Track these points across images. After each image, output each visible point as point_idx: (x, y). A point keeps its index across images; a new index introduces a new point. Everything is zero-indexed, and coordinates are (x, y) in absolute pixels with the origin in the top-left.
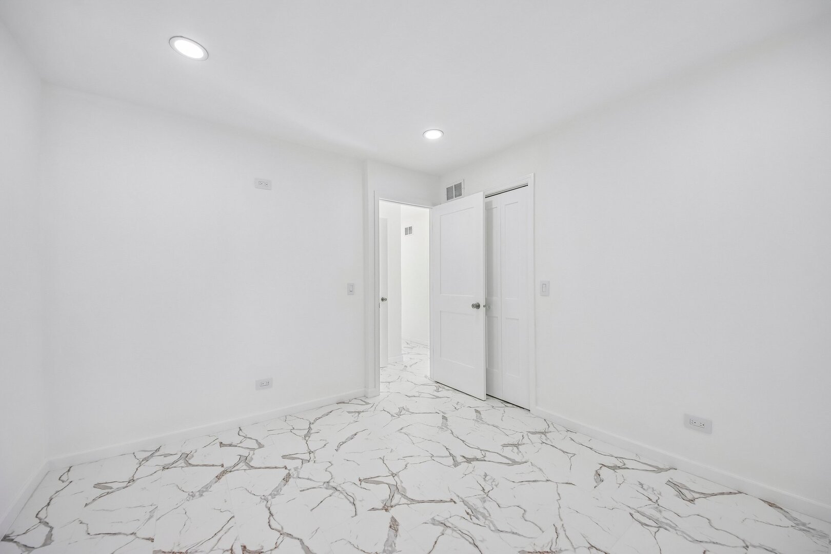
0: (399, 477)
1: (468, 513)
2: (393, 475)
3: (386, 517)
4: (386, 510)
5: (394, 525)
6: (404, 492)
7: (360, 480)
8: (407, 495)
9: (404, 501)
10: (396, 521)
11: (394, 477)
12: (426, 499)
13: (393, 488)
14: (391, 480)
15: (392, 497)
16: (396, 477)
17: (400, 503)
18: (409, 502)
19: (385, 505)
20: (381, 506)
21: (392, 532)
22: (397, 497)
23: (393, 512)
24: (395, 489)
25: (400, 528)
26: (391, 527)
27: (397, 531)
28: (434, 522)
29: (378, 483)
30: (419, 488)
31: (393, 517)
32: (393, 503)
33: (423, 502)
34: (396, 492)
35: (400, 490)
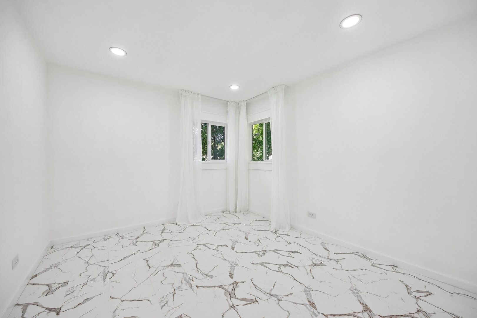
0: (229, 305)
1: (193, 280)
2: (233, 306)
3: (235, 278)
4: (236, 282)
5: (231, 276)
6: (226, 293)
7: (257, 301)
8: (224, 291)
9: (226, 287)
10: (230, 277)
11: (233, 305)
12: (213, 288)
13: (232, 295)
14: (236, 302)
15: (233, 289)
16: (231, 304)
17: (228, 286)
18: (223, 286)
19: (237, 285)
20: (239, 284)
21: (232, 272)
22: (230, 290)
23: (232, 281)
24: (231, 295)
25: (229, 274)
26: (233, 275)
27: (230, 273)
28: (212, 277)
29: (243, 299)
30: (216, 296)
31: (232, 278)
32: (232, 285)
33: (215, 287)
34: (231, 292)
35: (228, 294)
